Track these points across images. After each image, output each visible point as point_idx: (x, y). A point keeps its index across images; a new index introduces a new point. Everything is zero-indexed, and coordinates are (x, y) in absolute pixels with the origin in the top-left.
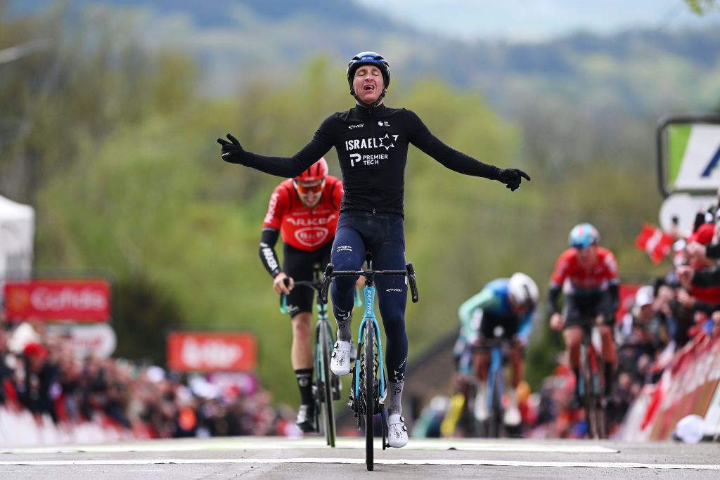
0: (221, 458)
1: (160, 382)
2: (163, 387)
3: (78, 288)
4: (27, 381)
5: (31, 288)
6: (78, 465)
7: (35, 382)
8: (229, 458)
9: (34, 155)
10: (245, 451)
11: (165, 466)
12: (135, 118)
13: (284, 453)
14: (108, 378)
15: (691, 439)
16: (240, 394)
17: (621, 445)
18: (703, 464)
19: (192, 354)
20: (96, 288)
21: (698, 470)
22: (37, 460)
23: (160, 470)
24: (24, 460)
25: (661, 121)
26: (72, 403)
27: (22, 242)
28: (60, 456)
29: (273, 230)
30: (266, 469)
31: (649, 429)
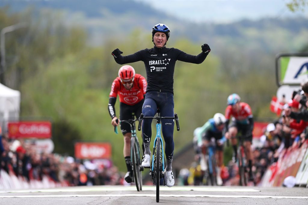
0: (97, 194)
1: (72, 163)
2: (73, 165)
3: (38, 125)
4: (17, 163)
5: (19, 124)
6: (38, 197)
7: (20, 163)
8: (101, 194)
9: (20, 70)
10: (107, 191)
11: (74, 198)
12: (61, 55)
13: (123, 192)
14: (51, 161)
15: (290, 186)
16: (105, 168)
17: (261, 189)
18: (295, 196)
19: (85, 151)
20: (45, 124)
21: (293, 199)
22: (21, 195)
23: (72, 199)
24: (16, 195)
25: (277, 55)
26: (36, 172)
27: (15, 106)
28: (31, 193)
29: (113, 98)
30: (115, 199)
31: (273, 182)
